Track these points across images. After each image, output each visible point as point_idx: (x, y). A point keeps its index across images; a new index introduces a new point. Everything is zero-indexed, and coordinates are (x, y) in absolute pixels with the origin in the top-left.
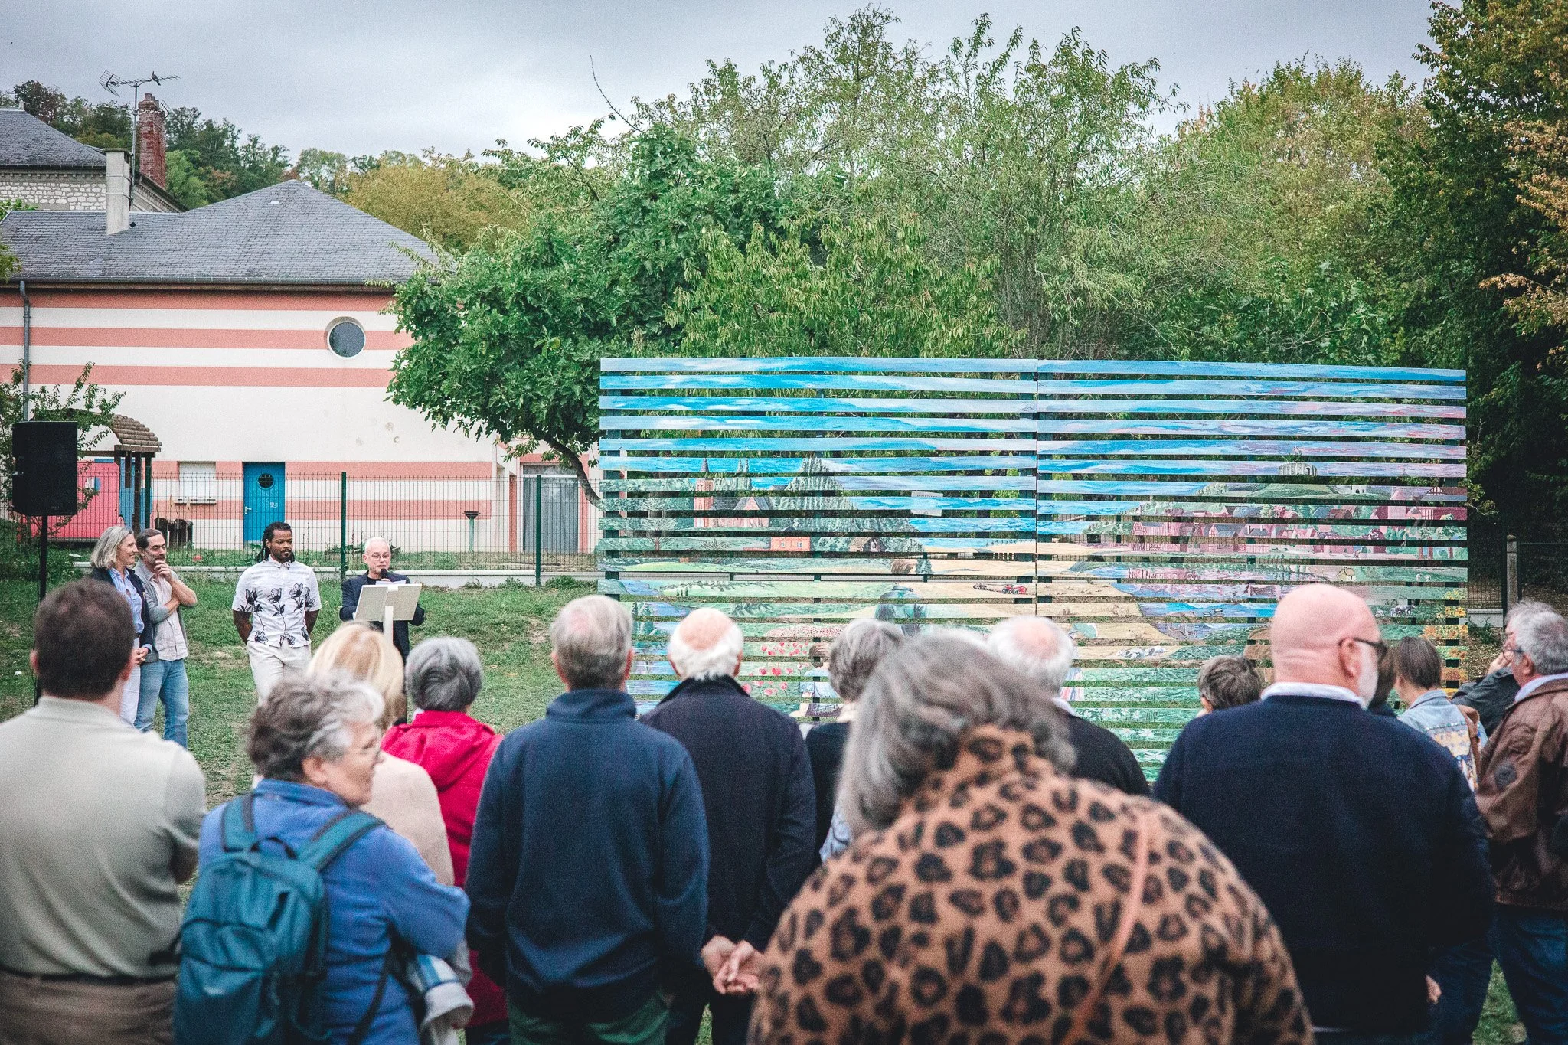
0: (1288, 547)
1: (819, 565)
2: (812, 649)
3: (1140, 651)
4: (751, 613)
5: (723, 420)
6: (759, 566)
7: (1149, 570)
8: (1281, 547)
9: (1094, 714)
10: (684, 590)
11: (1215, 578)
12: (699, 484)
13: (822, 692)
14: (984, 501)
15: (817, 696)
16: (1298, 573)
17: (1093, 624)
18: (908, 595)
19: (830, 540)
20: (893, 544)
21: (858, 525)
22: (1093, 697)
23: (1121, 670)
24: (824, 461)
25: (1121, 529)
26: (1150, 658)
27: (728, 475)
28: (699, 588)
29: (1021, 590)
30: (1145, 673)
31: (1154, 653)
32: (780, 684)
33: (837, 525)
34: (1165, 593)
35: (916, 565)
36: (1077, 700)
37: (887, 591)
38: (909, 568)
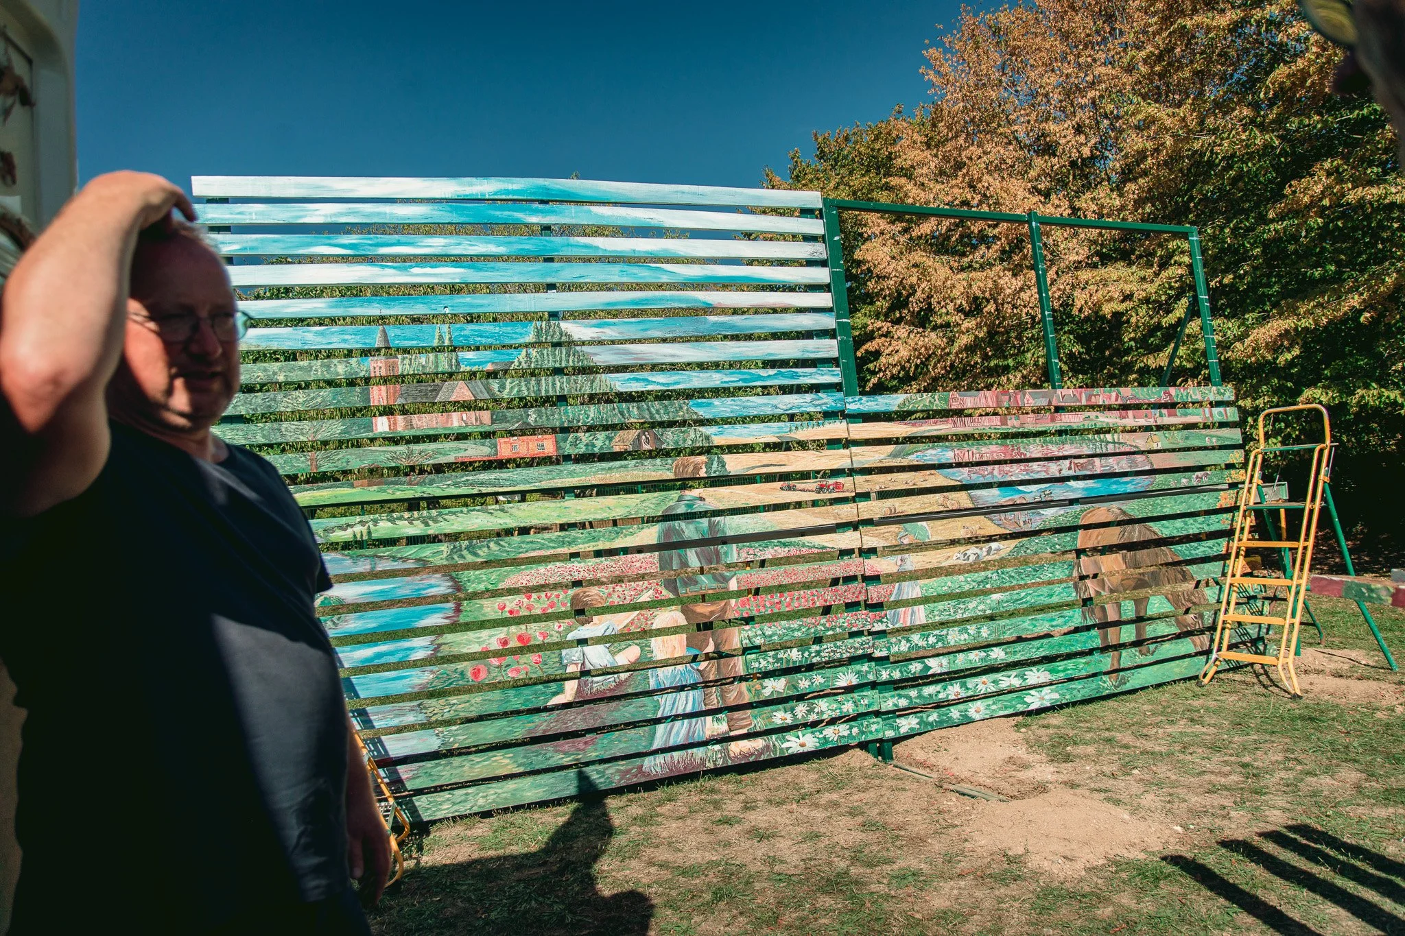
0: (1098, 414)
1: (571, 474)
2: (574, 599)
3: (977, 551)
4: (476, 554)
5: (405, 269)
6: (482, 483)
7: (974, 450)
8: (1093, 414)
9: (939, 638)
10: (364, 529)
11: (1039, 455)
12: (376, 366)
13: (593, 661)
14: (780, 373)
15: (588, 667)
16: (1114, 443)
17: (924, 523)
18: (699, 507)
19: (584, 437)
20: (670, 438)
21: (622, 413)
22: (934, 616)
23: (961, 578)
24: (565, 325)
25: (937, 402)
26: (989, 558)
27: (421, 350)
28: (389, 524)
29: (838, 487)
30: (987, 578)
31: (992, 552)
32: (532, 658)
33: (592, 415)
34: (993, 477)
35: (706, 464)
36: (918, 623)
37: (671, 503)
38: (697, 468)
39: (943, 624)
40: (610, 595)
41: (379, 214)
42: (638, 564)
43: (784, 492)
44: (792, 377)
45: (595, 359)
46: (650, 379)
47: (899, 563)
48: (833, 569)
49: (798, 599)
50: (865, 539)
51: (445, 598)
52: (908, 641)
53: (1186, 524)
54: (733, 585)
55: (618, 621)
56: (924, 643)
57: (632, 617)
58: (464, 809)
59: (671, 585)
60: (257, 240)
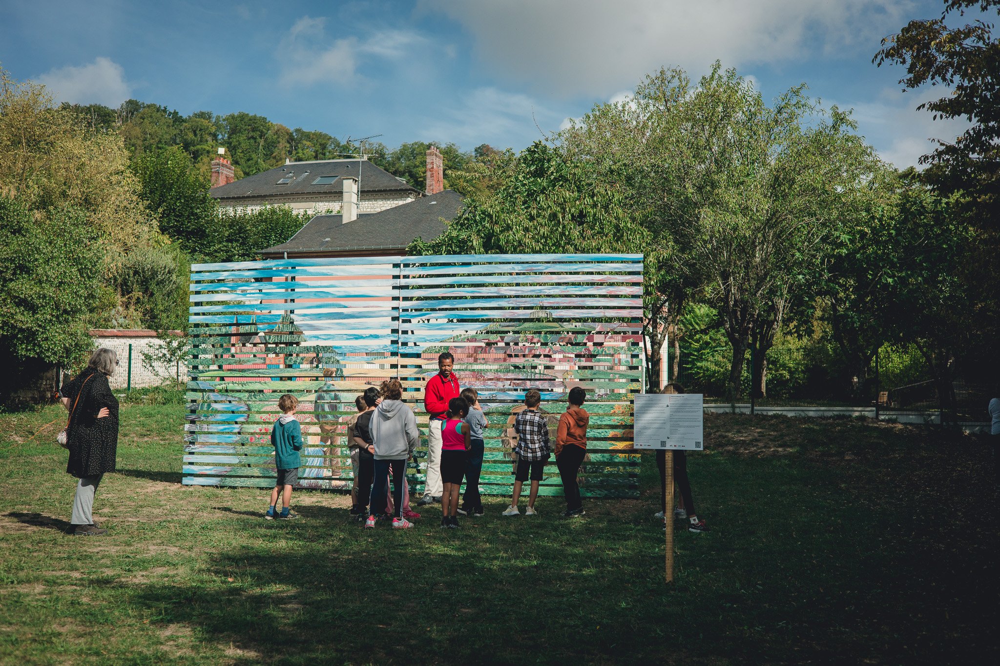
0: (535, 359)
1: (288, 372)
5: (245, 295)
6: (260, 373)
8: (531, 359)
10: (225, 386)
11: (493, 378)
12: (233, 330)
16: (540, 374)
18: (332, 388)
21: (308, 350)
28: (232, 385)
33: (297, 350)
35: (335, 372)
37: (322, 386)
38: (332, 373)
41: (239, 275)
51: (244, 412)
54: (340, 420)
58: (243, 485)
59: (317, 417)
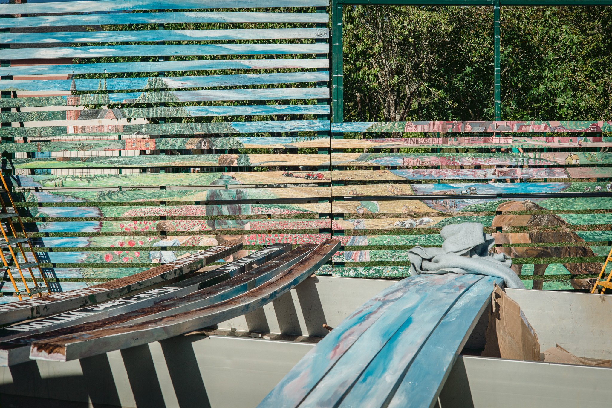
0: (526, 138)
1: (162, 160)
2: (159, 226)
3: (413, 222)
4: (111, 198)
5: (86, 50)
6: (116, 162)
7: (419, 159)
8: (521, 139)
9: (377, 271)
10: (60, 182)
12: (70, 100)
13: (166, 259)
14: (289, 108)
15: (163, 261)
16: (535, 158)
17: (376, 202)
18: (231, 182)
19: (171, 141)
20: (219, 143)
21: (192, 129)
22: (376, 258)
23: (398, 237)
24: (165, 80)
25: (396, 127)
26: (421, 227)
27: (92, 92)
28: (72, 180)
29: (319, 176)
30: (417, 238)
31: (424, 223)
32: (135, 253)
33: (176, 129)
34: (431, 176)
35: (238, 159)
36: (364, 260)
37: (216, 179)
38: (232, 161)
39: (380, 263)
40: (177, 226)
41: (75, 21)
42: (194, 211)
43: (285, 177)
44: (297, 110)
45: (180, 98)
46: (209, 110)
47: (355, 224)
48: (310, 224)
49: (286, 238)
50: (334, 208)
52: (355, 270)
53: (594, 217)
54: (247, 227)
55: (181, 240)
56: (367, 273)
57: (188, 238)
59: (211, 224)
60: (19, 36)
